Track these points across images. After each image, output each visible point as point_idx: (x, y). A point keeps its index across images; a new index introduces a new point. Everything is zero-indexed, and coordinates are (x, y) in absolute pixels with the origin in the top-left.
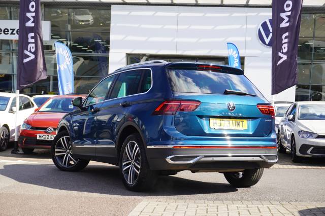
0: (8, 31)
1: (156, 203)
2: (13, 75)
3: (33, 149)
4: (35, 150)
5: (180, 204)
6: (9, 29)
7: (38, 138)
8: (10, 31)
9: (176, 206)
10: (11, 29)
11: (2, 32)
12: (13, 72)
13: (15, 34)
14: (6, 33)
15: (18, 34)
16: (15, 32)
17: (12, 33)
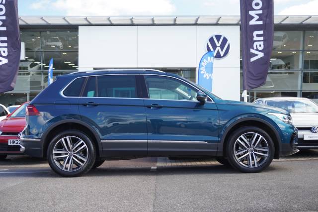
3: (6, 156)
4: (8, 157)
7: (9, 144)
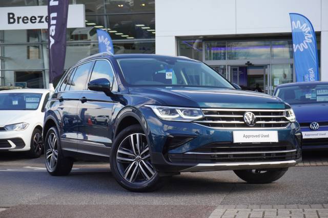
0: (36, 19)
1: (236, 210)
2: (44, 70)
5: (267, 210)
6: (37, 17)
8: (38, 19)
9: (262, 213)
10: (39, 17)
11: (29, 21)
12: (44, 67)
13: (43, 22)
14: (33, 21)
15: (47, 21)
16: (43, 20)
17: (40, 22)
